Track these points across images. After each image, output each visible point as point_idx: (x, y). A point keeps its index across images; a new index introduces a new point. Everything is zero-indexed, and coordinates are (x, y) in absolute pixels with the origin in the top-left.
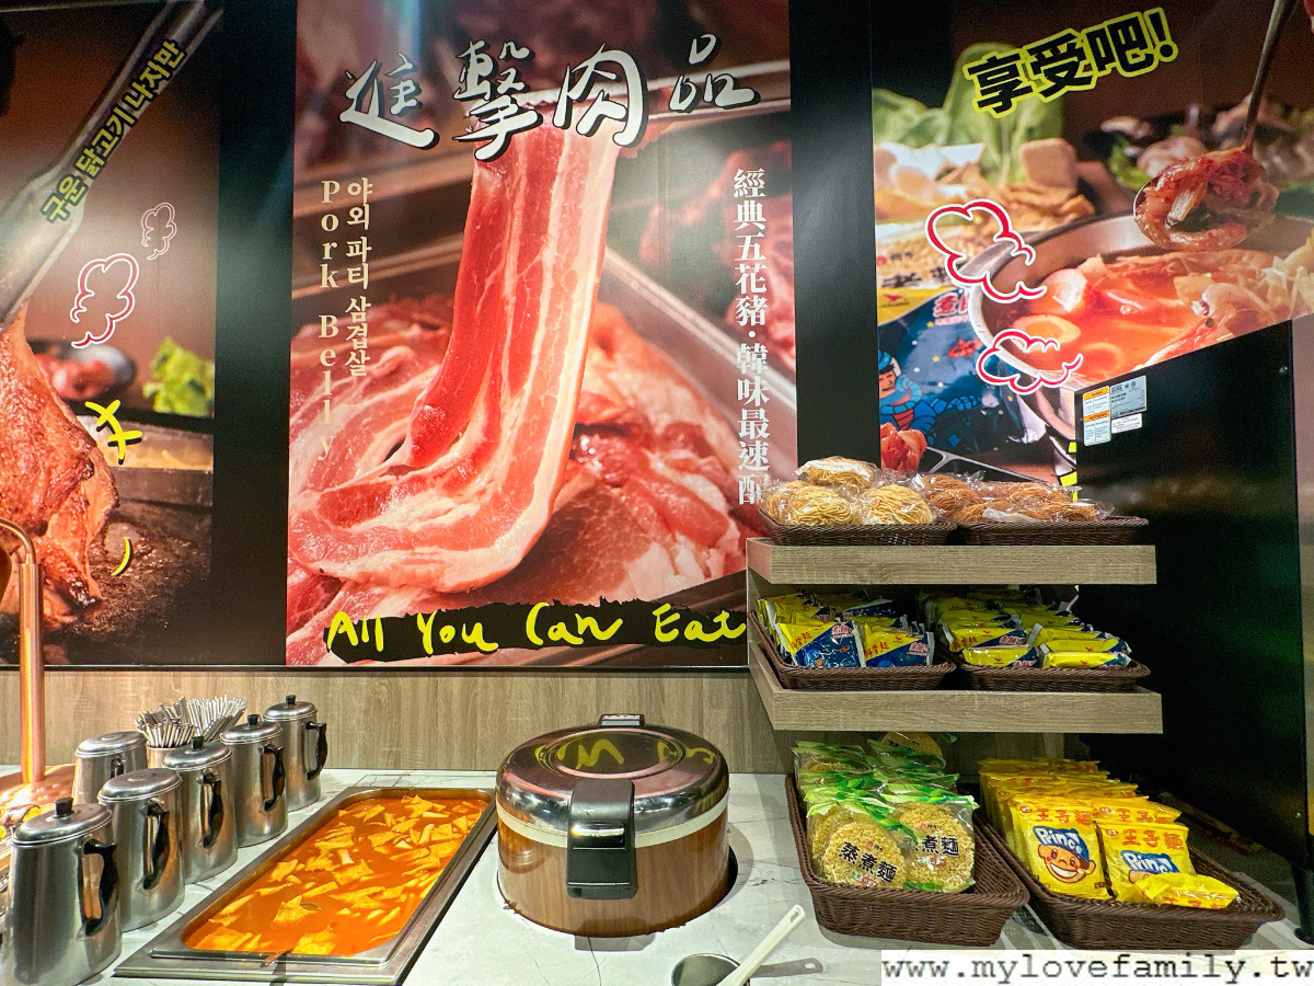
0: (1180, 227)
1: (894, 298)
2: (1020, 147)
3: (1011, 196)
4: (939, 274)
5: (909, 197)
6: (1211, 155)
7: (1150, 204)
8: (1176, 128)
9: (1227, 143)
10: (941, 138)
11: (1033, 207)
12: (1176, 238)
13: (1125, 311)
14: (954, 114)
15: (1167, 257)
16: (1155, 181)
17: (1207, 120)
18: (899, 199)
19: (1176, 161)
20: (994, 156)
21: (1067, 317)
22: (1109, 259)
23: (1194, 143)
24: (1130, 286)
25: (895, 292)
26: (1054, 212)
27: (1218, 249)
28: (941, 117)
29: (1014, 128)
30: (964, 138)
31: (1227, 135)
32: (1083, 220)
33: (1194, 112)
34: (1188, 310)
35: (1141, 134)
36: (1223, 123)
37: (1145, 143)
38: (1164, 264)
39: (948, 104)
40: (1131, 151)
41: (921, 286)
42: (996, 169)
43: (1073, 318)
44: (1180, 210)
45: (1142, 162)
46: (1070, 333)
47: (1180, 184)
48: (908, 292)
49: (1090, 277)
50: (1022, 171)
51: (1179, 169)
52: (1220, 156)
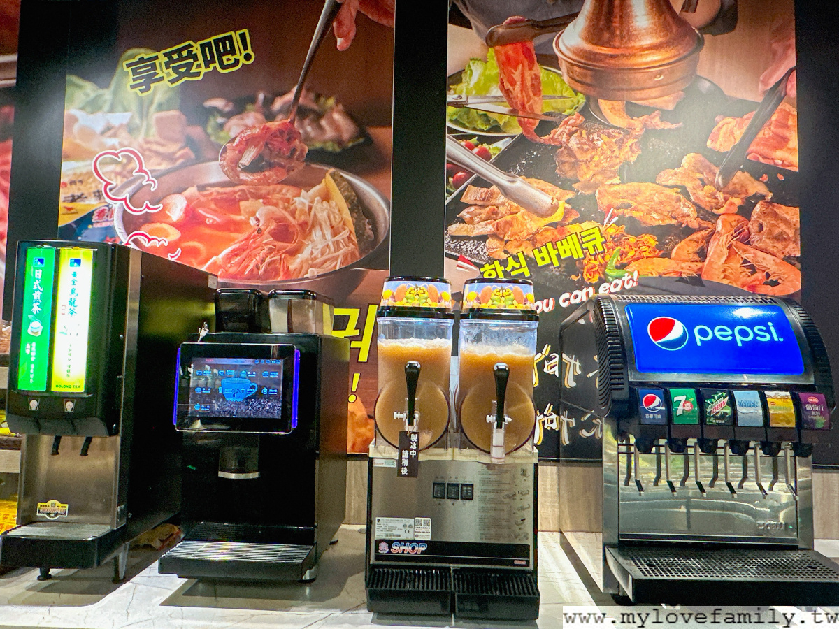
0: (246, 169)
1: (69, 209)
2: (154, 115)
3: (146, 146)
4: (98, 195)
5: (84, 144)
6: (269, 124)
7: (230, 154)
8: (249, 107)
9: (280, 117)
10: (106, 108)
11: (158, 154)
12: (243, 176)
13: (209, 222)
14: (115, 93)
15: (237, 188)
16: (233, 140)
17: (269, 102)
18: (78, 146)
19: (247, 127)
20: (137, 121)
21: (173, 225)
22: (202, 188)
23: (260, 117)
24: (213, 206)
25: (70, 205)
26: (170, 157)
27: (269, 184)
28: (107, 94)
29: (151, 102)
30: (120, 108)
31: (280, 111)
32: (189, 163)
33: (261, 96)
34: (247, 223)
35: (227, 109)
36: (278, 104)
37: (229, 115)
38: (235, 193)
39: (112, 86)
40: (220, 120)
41: (87, 202)
42: (138, 129)
43: (176, 225)
44: (247, 159)
45: (226, 127)
46: (175, 235)
47: (248, 142)
48: (78, 205)
49: (189, 200)
50: (153, 130)
51: (249, 132)
52: (274, 125)
